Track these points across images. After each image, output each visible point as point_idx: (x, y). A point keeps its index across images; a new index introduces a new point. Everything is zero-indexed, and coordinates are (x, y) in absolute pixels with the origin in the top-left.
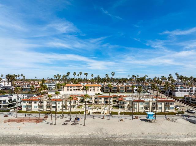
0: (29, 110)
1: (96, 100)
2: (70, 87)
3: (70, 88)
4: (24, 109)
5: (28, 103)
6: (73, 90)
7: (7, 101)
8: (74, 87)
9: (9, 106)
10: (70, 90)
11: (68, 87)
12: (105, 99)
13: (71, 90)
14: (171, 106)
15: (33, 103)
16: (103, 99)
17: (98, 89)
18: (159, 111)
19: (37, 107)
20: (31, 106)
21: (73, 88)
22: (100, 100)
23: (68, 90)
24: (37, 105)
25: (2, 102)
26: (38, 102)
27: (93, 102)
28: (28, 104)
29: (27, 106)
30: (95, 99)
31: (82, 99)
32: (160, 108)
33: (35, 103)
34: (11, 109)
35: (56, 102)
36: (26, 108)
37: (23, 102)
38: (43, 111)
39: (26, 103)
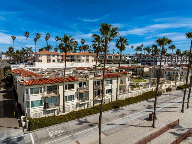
2: (52, 56)
3: (52, 58)
5: (45, 91)
6: (56, 61)
10: (52, 61)
11: (49, 56)
13: (54, 61)
21: (56, 57)
23: (49, 61)
26: (75, 85)
28: (46, 94)
29: (45, 103)
35: (112, 80)
36: (43, 108)
37: (31, 89)
38: (88, 104)
39: (41, 92)
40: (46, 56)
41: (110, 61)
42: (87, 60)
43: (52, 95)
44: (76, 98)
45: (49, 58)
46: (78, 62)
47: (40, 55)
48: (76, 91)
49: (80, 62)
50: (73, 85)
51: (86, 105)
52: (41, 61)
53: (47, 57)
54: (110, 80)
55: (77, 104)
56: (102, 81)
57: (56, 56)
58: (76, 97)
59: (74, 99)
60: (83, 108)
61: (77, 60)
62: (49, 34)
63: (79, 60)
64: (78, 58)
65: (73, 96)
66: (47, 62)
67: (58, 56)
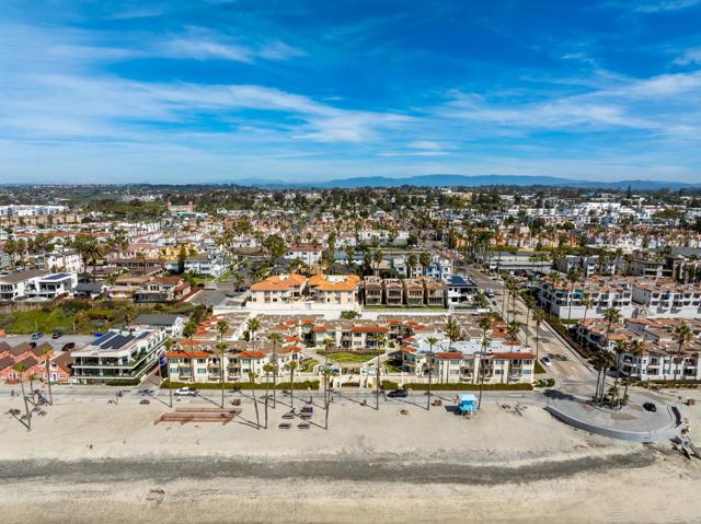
0: (187, 379)
1: (347, 338)
2: (272, 293)
3: (272, 296)
4: (174, 377)
5: (181, 362)
6: (280, 300)
8: (283, 292)
9: (137, 369)
10: (272, 300)
12: (368, 334)
13: (275, 300)
14: (525, 367)
15: (195, 362)
16: (364, 336)
17: (350, 296)
18: (495, 379)
20: (191, 370)
21: (280, 294)
22: (355, 339)
23: (267, 300)
24: (204, 366)
25: (120, 362)
27: (338, 344)
28: (182, 364)
29: (181, 370)
30: (344, 334)
31: (307, 331)
32: (498, 372)
33: (201, 361)
34: (141, 375)
35: (250, 359)
36: (179, 375)
39: (178, 362)
40: (263, 293)
41: (396, 301)
42: (338, 299)
43: (187, 365)
45: (267, 296)
47: (254, 292)
48: (207, 365)
49: (321, 302)
50: (205, 360)
52: (255, 300)
55: (209, 377)
57: (278, 293)
58: (207, 371)
61: (319, 299)
65: (205, 369)
66: (265, 302)
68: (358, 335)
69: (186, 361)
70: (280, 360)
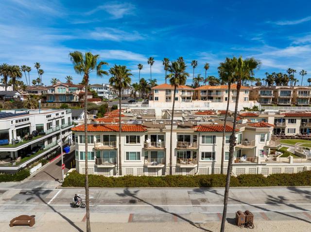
0: (107, 170)
3: (173, 95)
5: (99, 141)
7: (13, 137)
11: (168, 91)
12: (303, 121)
15: (122, 140)
19: (137, 156)
22: (289, 126)
24: (138, 148)
26: (142, 138)
28: (101, 145)
29: (98, 156)
30: (276, 121)
33: (133, 140)
34: (32, 164)
35: (214, 137)
36: (94, 163)
37: (81, 136)
38: (164, 170)
39: (92, 142)
40: (164, 92)
44: (142, 158)
45: (168, 95)
46: (216, 102)
47: (156, 91)
48: (143, 146)
49: (219, 101)
50: (139, 137)
51: (160, 172)
52: (157, 99)
53: (167, 94)
54: (211, 137)
55: (145, 166)
56: (195, 137)
57: (179, 92)
58: (142, 156)
59: (139, 159)
60: (155, 175)
61: (216, 98)
62: (182, 58)
63: (219, 98)
64: (217, 94)
65: (139, 153)
66: (167, 101)
67: (183, 91)
68: (293, 121)
69: (106, 139)
70: (258, 138)
